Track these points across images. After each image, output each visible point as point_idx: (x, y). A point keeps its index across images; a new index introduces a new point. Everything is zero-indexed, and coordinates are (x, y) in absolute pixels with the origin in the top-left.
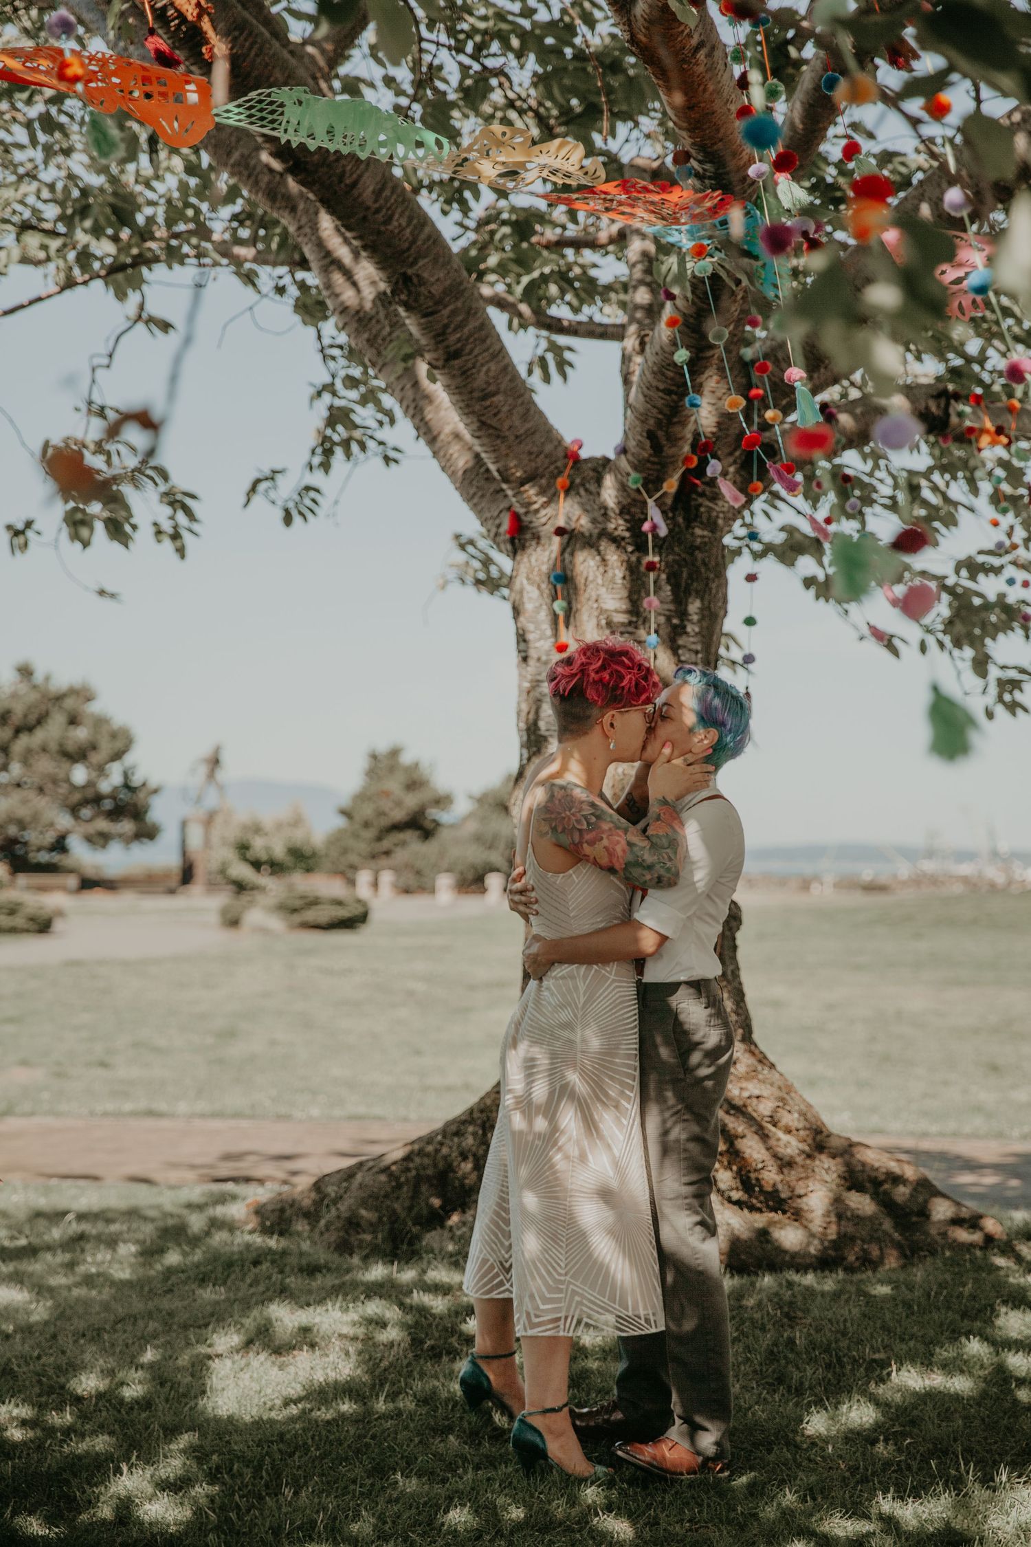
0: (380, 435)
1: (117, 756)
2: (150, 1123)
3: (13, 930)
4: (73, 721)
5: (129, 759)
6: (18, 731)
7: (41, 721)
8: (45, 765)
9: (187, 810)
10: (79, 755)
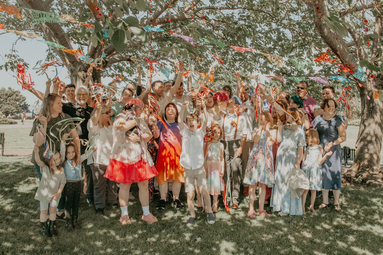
0: (56, 57)
1: (24, 100)
2: (21, 149)
3: (5, 124)
4: (17, 96)
5: (25, 101)
6: (8, 97)
7: (12, 95)
8: (12, 101)
9: (34, 108)
10: (18, 100)
